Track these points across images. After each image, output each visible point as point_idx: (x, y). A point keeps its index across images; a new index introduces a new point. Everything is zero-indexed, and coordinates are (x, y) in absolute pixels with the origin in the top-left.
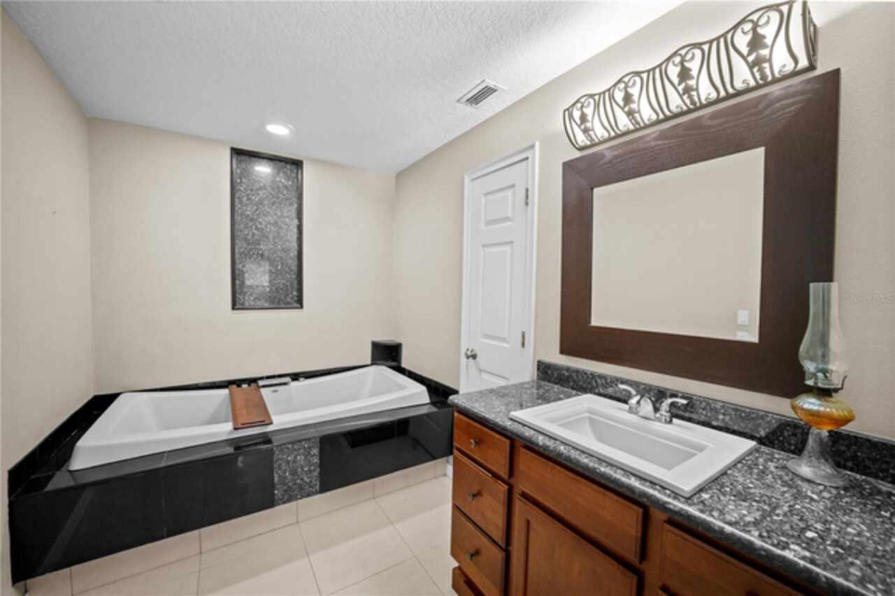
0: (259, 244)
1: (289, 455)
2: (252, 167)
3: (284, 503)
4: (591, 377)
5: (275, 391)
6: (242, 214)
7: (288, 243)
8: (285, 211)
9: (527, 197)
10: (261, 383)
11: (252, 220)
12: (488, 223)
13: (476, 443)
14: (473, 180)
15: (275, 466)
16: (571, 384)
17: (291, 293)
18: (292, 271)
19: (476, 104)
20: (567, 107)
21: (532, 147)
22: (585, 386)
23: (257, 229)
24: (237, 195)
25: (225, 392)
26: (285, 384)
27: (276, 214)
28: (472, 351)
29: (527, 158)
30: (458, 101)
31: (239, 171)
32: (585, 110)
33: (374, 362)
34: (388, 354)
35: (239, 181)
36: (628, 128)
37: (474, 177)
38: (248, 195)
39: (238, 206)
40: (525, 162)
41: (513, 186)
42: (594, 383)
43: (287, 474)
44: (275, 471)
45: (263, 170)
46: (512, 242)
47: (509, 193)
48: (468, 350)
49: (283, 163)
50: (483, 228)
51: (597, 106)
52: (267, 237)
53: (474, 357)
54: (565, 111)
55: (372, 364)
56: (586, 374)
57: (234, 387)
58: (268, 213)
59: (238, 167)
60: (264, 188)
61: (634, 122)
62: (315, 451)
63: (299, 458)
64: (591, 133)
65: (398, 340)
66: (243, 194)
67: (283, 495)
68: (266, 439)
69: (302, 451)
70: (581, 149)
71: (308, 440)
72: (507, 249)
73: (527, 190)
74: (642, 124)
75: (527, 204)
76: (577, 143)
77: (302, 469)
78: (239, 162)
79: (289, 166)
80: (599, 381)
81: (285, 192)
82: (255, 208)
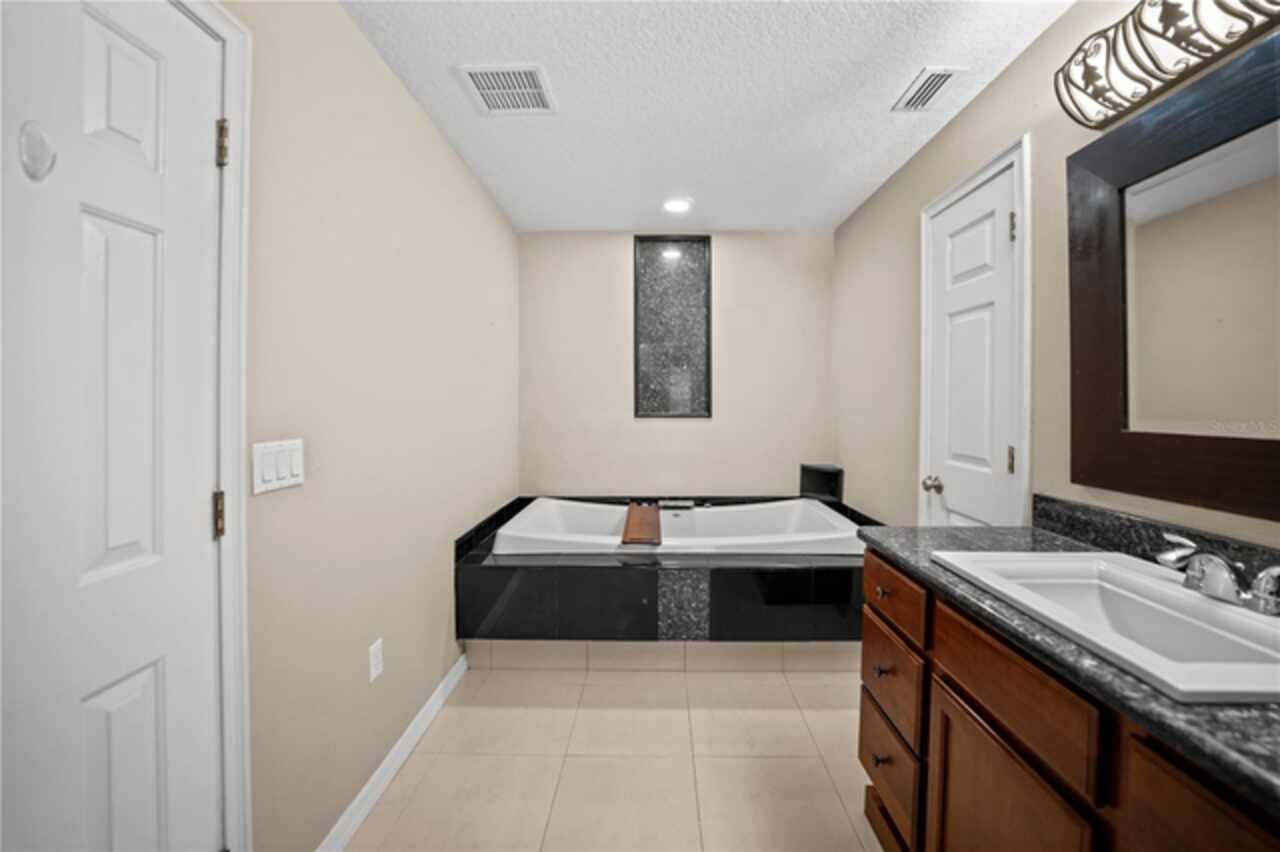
0: (663, 341)
1: (674, 584)
2: (660, 254)
3: (669, 639)
4: (1127, 523)
5: (676, 515)
6: (645, 308)
7: (694, 338)
8: (691, 298)
9: (1013, 226)
10: (661, 503)
11: (656, 314)
12: (957, 278)
13: (884, 593)
14: (933, 217)
15: (660, 592)
16: (1092, 535)
17: (698, 398)
18: (700, 371)
19: (924, 104)
20: (1061, 65)
21: (1018, 145)
22: (1116, 540)
23: (661, 323)
24: (641, 288)
25: (625, 508)
26: (688, 508)
27: (681, 304)
28: (936, 479)
29: (1011, 166)
30: (893, 109)
31: (643, 261)
32: (1091, 61)
33: (805, 494)
34: (823, 484)
35: (643, 271)
36: (1187, 65)
37: (933, 213)
38: (651, 287)
39: (641, 298)
40: (1008, 172)
41: (992, 214)
42: (1134, 535)
43: (673, 605)
44: (660, 598)
45: (671, 255)
46: (991, 304)
47: (987, 226)
48: (930, 478)
49: (689, 243)
50: (949, 287)
51: (1112, 49)
52: (671, 332)
53: (939, 489)
54: (1057, 75)
55: (802, 497)
56: (1119, 518)
57: (634, 505)
58: (673, 303)
59: (641, 257)
60: (669, 275)
61: (1196, 51)
62: (704, 585)
63: (685, 589)
64: (1110, 94)
65: (839, 466)
66: (648, 286)
67: (668, 630)
68: (654, 561)
69: (689, 581)
70: (1101, 126)
71: (696, 569)
72: (985, 315)
73: (1012, 216)
74: (1217, 48)
75: (1013, 238)
76: (1087, 119)
77: (690, 604)
78: (643, 250)
79: (695, 245)
80: (1143, 532)
81: (692, 276)
82: (659, 300)
